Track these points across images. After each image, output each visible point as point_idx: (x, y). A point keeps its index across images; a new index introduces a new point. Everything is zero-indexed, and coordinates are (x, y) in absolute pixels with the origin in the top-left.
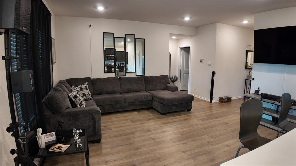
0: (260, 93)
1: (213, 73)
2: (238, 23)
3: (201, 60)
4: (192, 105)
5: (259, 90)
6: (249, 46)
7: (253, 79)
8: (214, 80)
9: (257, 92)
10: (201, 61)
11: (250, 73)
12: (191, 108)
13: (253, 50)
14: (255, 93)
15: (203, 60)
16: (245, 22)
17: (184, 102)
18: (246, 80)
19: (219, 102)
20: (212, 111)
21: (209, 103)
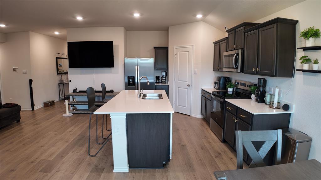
0: (77, 91)
1: (31, 81)
2: (50, 33)
3: (14, 68)
4: (20, 115)
5: (77, 89)
6: (63, 54)
7: (70, 81)
8: (32, 88)
9: (75, 91)
10: (14, 70)
11: (61, 78)
12: (20, 118)
13: (67, 57)
14: (74, 92)
15: (17, 68)
16: (57, 33)
17: (14, 113)
18: (59, 84)
19: (44, 107)
20: (36, 118)
21: (31, 112)
